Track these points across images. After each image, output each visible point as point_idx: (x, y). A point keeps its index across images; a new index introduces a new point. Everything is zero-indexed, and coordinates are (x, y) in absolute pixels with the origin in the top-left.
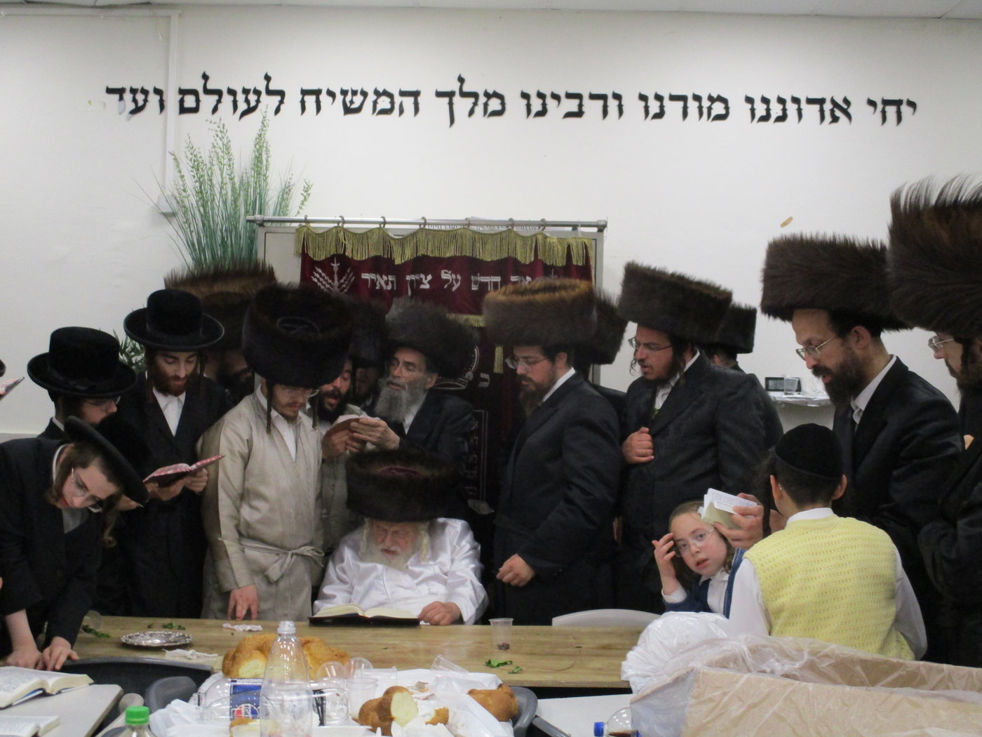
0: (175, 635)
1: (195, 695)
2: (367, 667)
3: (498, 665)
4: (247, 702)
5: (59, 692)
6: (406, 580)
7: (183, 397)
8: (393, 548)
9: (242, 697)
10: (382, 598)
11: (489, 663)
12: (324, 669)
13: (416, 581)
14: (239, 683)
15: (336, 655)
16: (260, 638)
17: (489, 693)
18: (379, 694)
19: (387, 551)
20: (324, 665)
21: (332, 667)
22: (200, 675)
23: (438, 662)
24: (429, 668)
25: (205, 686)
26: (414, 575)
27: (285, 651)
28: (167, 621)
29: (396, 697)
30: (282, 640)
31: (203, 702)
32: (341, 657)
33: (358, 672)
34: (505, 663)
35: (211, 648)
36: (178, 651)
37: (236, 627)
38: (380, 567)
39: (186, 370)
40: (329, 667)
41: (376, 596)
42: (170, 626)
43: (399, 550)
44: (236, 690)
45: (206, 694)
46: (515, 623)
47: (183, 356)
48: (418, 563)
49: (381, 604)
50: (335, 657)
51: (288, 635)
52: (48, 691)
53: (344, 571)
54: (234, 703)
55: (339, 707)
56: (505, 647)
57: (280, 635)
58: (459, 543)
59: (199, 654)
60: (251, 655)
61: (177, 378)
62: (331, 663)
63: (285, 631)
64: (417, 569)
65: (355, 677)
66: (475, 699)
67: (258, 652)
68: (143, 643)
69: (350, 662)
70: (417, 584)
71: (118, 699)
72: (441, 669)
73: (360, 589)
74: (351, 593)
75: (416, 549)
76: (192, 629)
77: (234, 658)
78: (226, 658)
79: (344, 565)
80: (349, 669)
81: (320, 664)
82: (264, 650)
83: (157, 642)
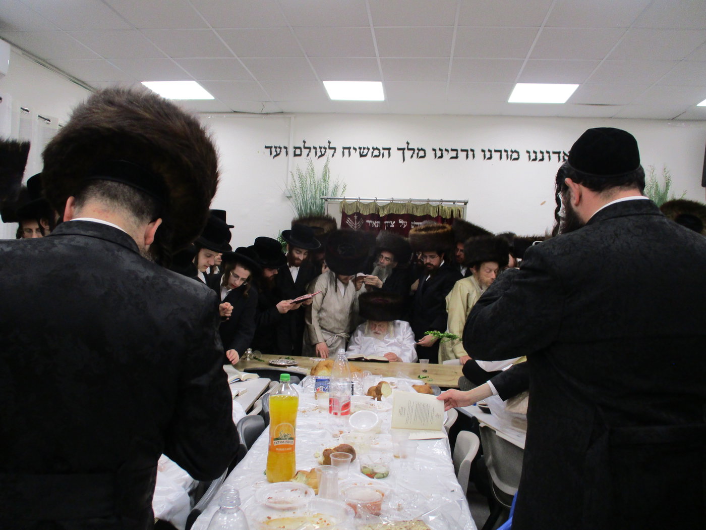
0: (290, 361)
1: (301, 382)
2: (370, 375)
3: (423, 378)
4: (322, 386)
5: (246, 380)
6: (382, 344)
7: (299, 268)
8: (379, 332)
9: (320, 383)
10: (373, 351)
11: (419, 377)
12: (352, 375)
13: (387, 345)
14: (319, 378)
16: (326, 363)
17: (421, 387)
18: (376, 384)
19: (376, 333)
21: (356, 374)
22: (301, 376)
23: (398, 375)
24: (395, 377)
25: (304, 380)
26: (386, 342)
28: (287, 356)
29: (383, 386)
31: (304, 385)
32: (359, 371)
33: (366, 378)
34: (426, 377)
35: (305, 367)
36: (292, 367)
37: (315, 359)
38: (372, 338)
39: (303, 257)
40: (354, 374)
41: (370, 350)
42: (288, 358)
43: (381, 333)
44: (317, 380)
45: (305, 382)
46: (430, 362)
48: (389, 337)
49: (372, 354)
50: (357, 371)
52: (242, 380)
53: (358, 340)
54: (316, 386)
55: (359, 389)
56: (425, 371)
59: (301, 368)
60: (323, 368)
61: (298, 259)
64: (387, 340)
66: (415, 389)
67: (326, 368)
68: (278, 364)
69: (363, 373)
70: (387, 346)
71: (269, 383)
72: (400, 378)
73: (363, 347)
74: (360, 349)
75: (388, 332)
76: (297, 360)
77: (315, 369)
78: (312, 370)
79: (358, 337)
80: (363, 375)
81: (351, 373)
82: (328, 366)
83: (283, 364)
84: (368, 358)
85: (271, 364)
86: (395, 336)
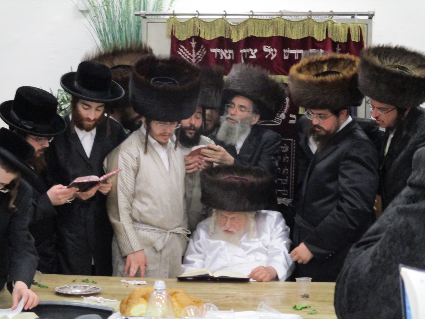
0: (90, 287)
2: (214, 310)
3: (301, 309)
6: (240, 251)
7: (94, 132)
8: (231, 230)
10: (224, 263)
11: (295, 308)
12: (186, 311)
13: (247, 252)
15: (194, 302)
19: (227, 231)
20: (186, 308)
21: (191, 310)
23: (261, 307)
24: (255, 310)
26: (245, 248)
27: (158, 300)
28: (85, 277)
30: (157, 293)
32: (197, 303)
33: (208, 312)
34: (306, 307)
35: (114, 296)
36: (92, 297)
37: (129, 282)
38: (223, 243)
39: (95, 115)
40: (189, 309)
41: (220, 262)
42: (86, 281)
43: (235, 231)
46: (312, 281)
47: (94, 105)
48: (248, 240)
49: (223, 268)
50: (193, 303)
51: (161, 290)
53: (200, 246)
56: (306, 297)
57: (155, 290)
58: (275, 227)
59: (105, 299)
60: (138, 301)
62: (191, 307)
63: (159, 287)
64: (247, 244)
65: (206, 316)
67: (143, 299)
68: (69, 292)
69: (203, 306)
70: (248, 254)
72: (264, 311)
73: (210, 257)
74: (204, 260)
75: (247, 231)
77: (127, 303)
78: (122, 303)
79: (200, 241)
80: (203, 310)
81: (183, 307)
82: (146, 297)
83: (78, 291)
84: (216, 275)
85: (58, 294)
86: (259, 236)
